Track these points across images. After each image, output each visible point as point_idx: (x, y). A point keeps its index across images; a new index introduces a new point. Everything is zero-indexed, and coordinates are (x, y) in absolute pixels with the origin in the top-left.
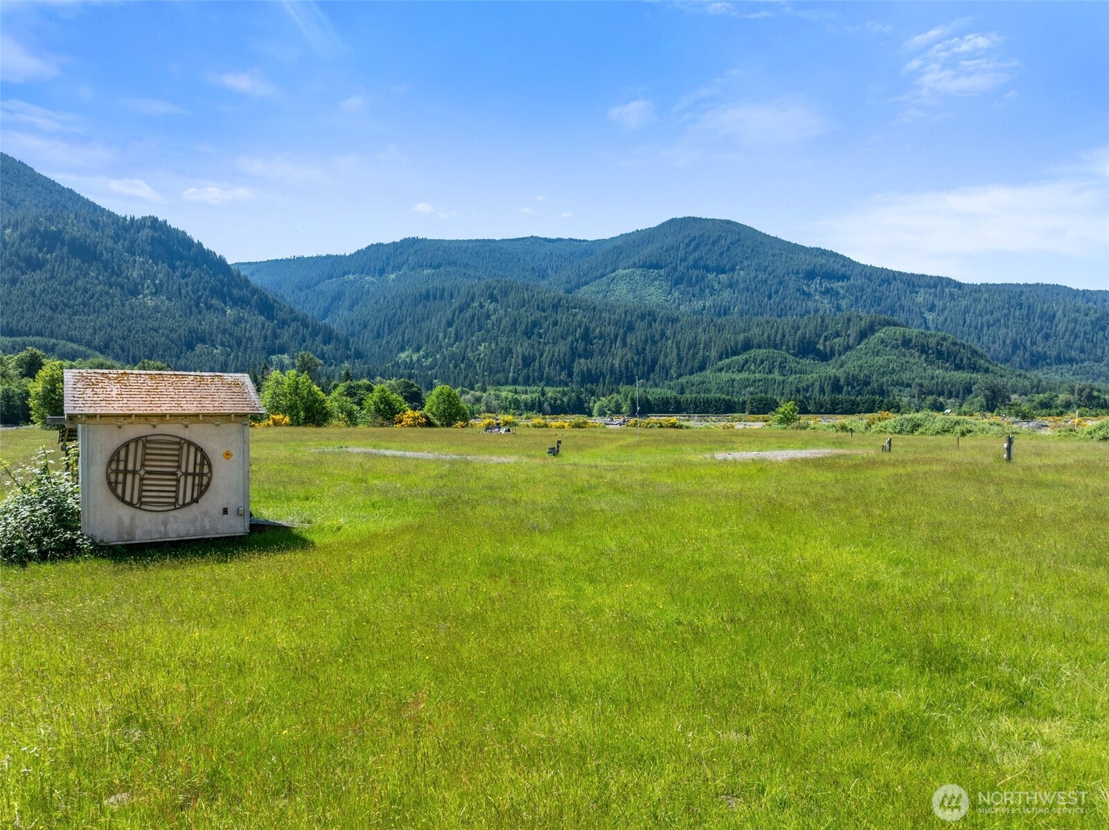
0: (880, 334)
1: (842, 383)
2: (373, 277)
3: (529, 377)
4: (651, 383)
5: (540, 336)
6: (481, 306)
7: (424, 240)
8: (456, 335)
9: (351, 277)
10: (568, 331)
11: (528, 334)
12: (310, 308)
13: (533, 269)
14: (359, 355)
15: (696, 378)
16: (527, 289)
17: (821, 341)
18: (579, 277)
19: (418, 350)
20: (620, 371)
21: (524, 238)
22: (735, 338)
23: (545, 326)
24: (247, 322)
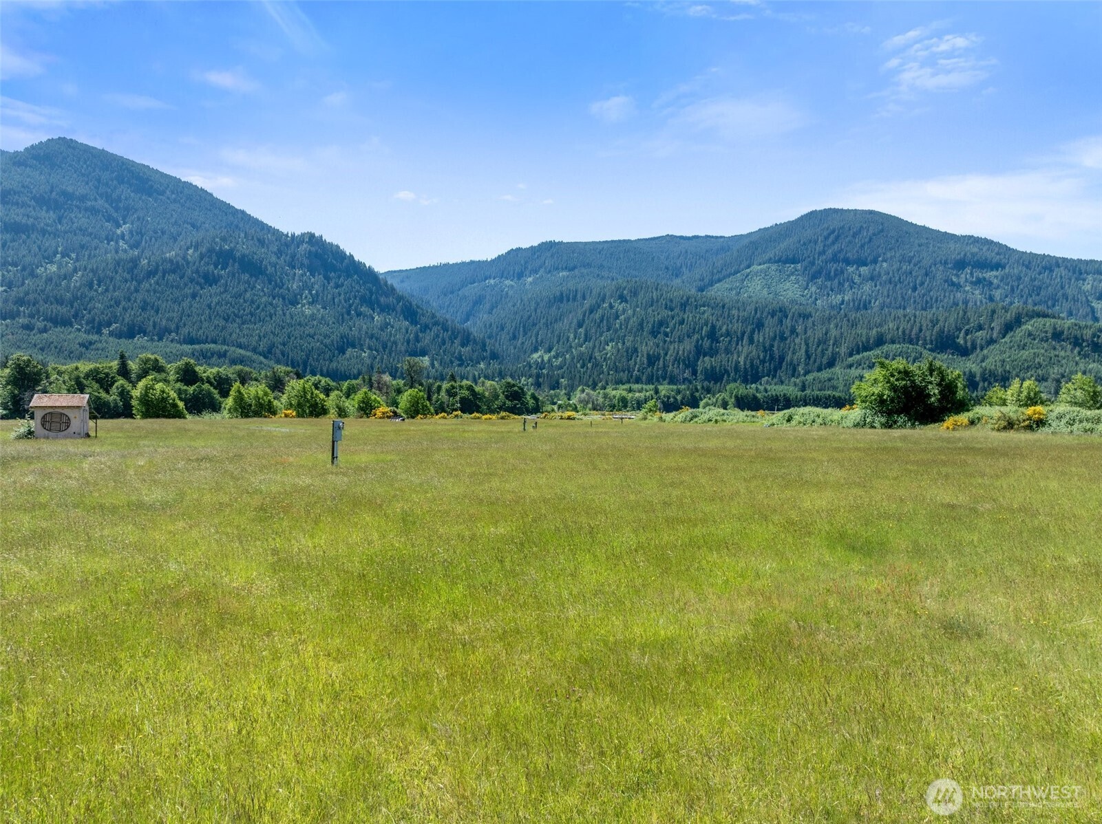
0: (1028, 327)
1: (977, 379)
2: (512, 280)
3: (653, 376)
4: (775, 380)
5: (666, 335)
6: (611, 307)
7: (561, 243)
8: (586, 335)
9: (492, 281)
10: (694, 329)
11: (654, 333)
12: (452, 313)
13: (667, 268)
14: (494, 356)
15: (825, 375)
16: (657, 289)
17: (962, 335)
18: (713, 274)
19: (550, 350)
20: (745, 368)
21: (659, 237)
22: (867, 334)
23: (671, 325)
24: (392, 327)
